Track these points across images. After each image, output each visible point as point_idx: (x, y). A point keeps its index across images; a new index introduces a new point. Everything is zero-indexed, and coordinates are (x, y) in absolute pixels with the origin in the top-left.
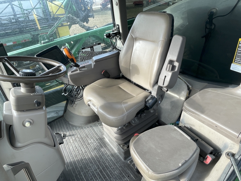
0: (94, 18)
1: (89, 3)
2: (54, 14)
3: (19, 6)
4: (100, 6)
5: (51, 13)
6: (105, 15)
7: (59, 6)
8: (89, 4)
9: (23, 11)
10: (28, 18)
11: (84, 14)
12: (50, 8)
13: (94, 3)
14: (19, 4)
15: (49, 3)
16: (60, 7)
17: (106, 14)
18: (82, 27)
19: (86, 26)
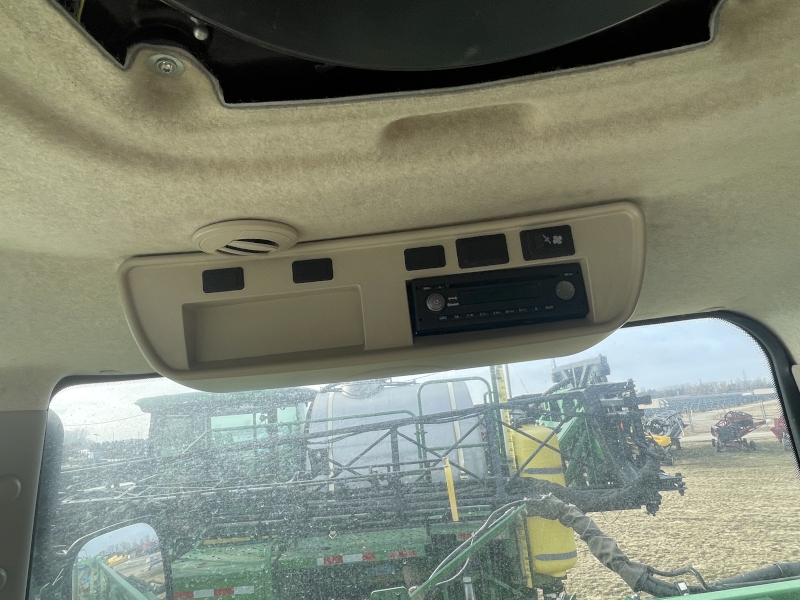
0: (682, 493)
1: (667, 426)
2: (520, 466)
3: (415, 438)
4: (710, 437)
5: (511, 461)
6: (736, 470)
7: (539, 442)
8: (665, 428)
9: (425, 454)
10: (429, 478)
11: (637, 475)
12: (508, 446)
13: (684, 426)
14: (417, 434)
15: (509, 431)
16: (545, 444)
17: (738, 465)
18: (608, 565)
19: (630, 564)
